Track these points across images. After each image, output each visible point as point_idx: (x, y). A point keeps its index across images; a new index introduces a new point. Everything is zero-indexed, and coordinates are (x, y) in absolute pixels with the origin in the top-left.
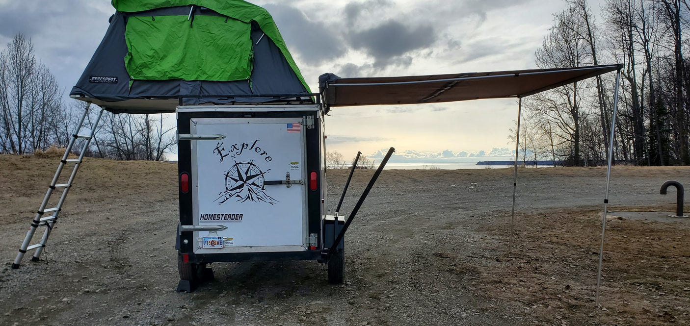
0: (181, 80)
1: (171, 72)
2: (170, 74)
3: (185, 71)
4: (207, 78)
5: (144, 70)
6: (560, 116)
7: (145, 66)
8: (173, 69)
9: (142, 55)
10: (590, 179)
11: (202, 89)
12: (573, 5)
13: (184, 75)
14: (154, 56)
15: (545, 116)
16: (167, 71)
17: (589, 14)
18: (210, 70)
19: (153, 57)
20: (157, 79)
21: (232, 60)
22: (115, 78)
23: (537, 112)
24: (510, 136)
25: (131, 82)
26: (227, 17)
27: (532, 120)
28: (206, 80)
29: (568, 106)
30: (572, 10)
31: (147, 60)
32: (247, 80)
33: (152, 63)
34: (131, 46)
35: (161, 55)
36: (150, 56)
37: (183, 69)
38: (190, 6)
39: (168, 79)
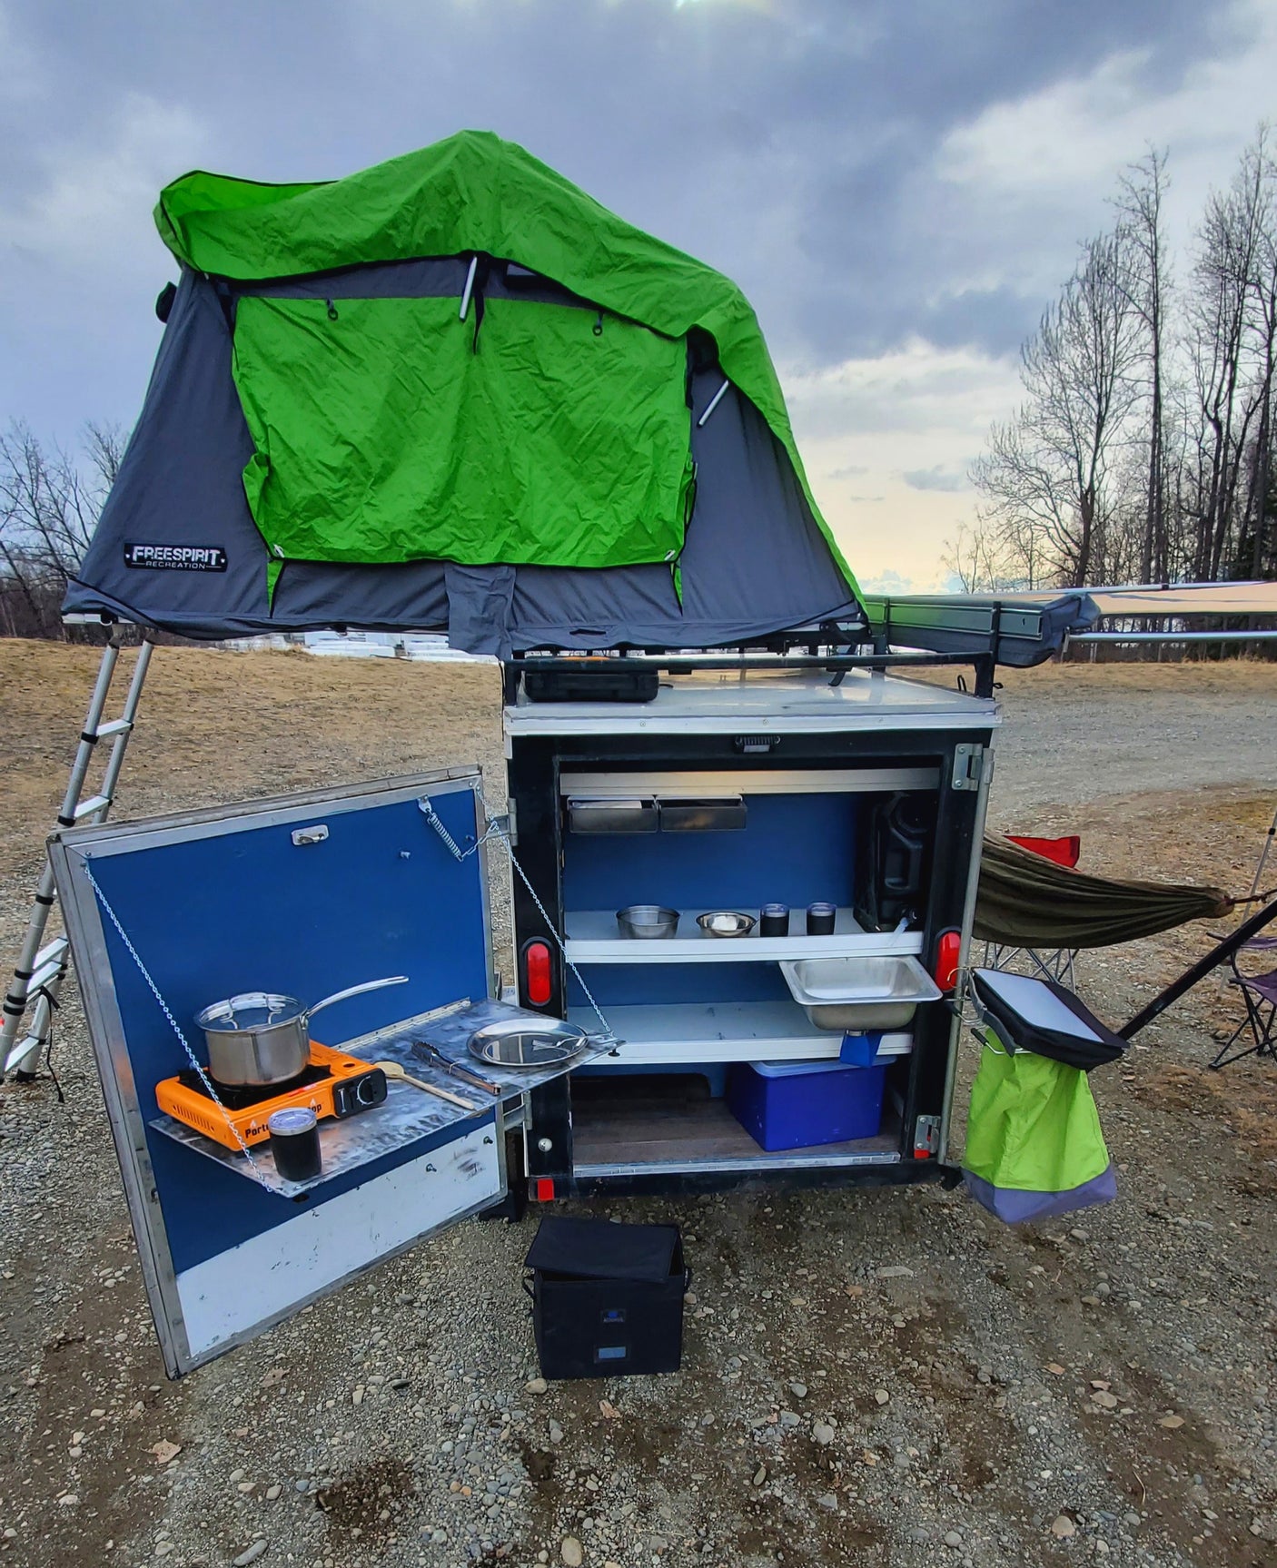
0: (448, 562)
1: (414, 535)
2: (412, 541)
3: (460, 528)
4: (535, 555)
5: (319, 525)
6: (1055, 511)
7: (321, 507)
8: (420, 521)
9: (306, 466)
10: (1189, 698)
11: (520, 598)
12: (1128, 219)
13: (456, 545)
14: (349, 469)
15: (1023, 511)
16: (401, 531)
17: (1162, 244)
18: (544, 524)
19: (343, 473)
20: (365, 560)
21: (620, 487)
22: (215, 553)
23: (1006, 499)
24: (943, 558)
25: (274, 569)
26: (602, 311)
27: (993, 520)
28: (536, 562)
29: (1077, 485)
30: (1122, 233)
31: (326, 485)
32: (667, 564)
33: (345, 496)
34: (264, 426)
35: (376, 464)
36: (332, 469)
37: (451, 521)
38: (466, 257)
39: (405, 560)
